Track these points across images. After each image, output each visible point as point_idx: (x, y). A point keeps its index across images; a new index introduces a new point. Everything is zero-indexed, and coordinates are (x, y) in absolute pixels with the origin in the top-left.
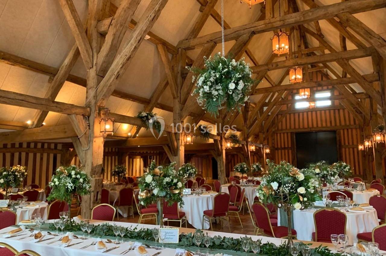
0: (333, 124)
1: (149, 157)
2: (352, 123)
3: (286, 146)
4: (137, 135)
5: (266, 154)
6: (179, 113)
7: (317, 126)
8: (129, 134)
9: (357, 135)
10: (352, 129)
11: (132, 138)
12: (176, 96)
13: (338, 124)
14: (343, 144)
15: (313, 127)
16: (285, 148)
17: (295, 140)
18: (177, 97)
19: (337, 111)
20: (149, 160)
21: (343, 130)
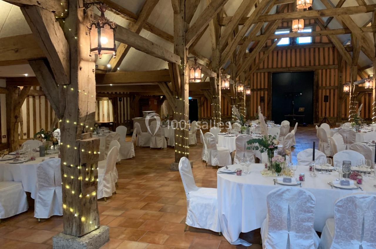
0: (312, 64)
1: (118, 98)
2: (331, 63)
3: (262, 87)
4: (118, 69)
5: (247, 95)
6: (183, 36)
7: (296, 66)
8: (109, 66)
9: (335, 76)
10: (330, 69)
11: (112, 72)
12: (178, 9)
13: (317, 63)
14: (320, 85)
15: (291, 67)
16: (261, 89)
17: (271, 80)
18: (181, 10)
19: (317, 50)
20: (119, 102)
21: (322, 70)
